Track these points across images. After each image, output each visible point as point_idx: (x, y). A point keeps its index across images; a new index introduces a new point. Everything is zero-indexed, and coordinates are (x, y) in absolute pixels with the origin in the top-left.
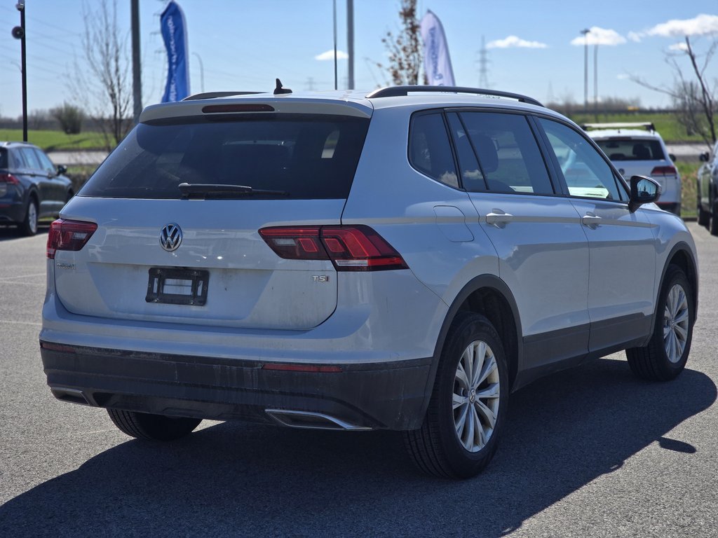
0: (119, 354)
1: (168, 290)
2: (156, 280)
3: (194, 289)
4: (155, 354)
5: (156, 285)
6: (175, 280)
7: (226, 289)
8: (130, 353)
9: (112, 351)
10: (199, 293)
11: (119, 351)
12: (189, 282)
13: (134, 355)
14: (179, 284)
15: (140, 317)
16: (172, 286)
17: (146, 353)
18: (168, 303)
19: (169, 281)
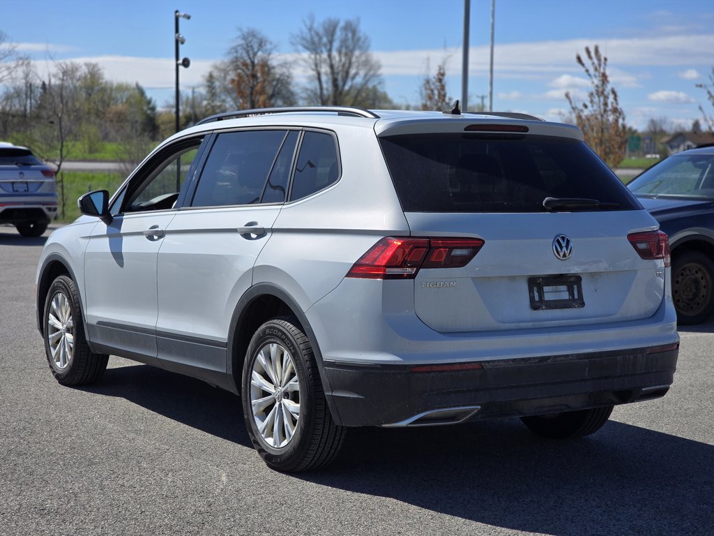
0: (537, 361)
1: (548, 297)
2: (535, 289)
3: (571, 293)
4: (572, 355)
5: (536, 294)
6: (551, 287)
7: (596, 290)
8: (548, 358)
9: (529, 359)
10: (576, 297)
11: (537, 358)
12: (564, 288)
13: (551, 360)
14: (555, 290)
15: (529, 325)
16: (550, 294)
17: (563, 356)
18: (554, 309)
19: (546, 289)
